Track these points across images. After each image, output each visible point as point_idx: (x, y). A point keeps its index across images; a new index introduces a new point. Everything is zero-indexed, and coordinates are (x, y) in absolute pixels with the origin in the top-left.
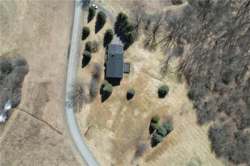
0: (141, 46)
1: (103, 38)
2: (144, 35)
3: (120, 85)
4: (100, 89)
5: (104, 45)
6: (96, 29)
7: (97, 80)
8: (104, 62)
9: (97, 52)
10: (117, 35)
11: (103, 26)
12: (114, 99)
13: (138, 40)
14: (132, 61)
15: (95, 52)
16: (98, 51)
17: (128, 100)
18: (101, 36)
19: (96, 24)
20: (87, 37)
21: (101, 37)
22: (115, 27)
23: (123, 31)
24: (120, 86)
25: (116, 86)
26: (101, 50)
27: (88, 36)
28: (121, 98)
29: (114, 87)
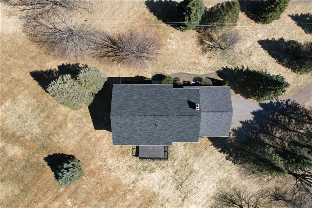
0: (224, 186)
1: (245, 68)
2: (256, 190)
3: (96, 129)
4: (78, 64)
5: (226, 70)
6: (273, 41)
7: (109, 52)
8: (169, 72)
9: (199, 49)
10: (259, 111)
11: (283, 65)
12: (45, 114)
13: (243, 176)
14: (175, 164)
15: (202, 42)
16: (205, 51)
17: (46, 159)
18: (252, 59)
19: (290, 41)
20: (248, 16)
21: (250, 59)
22: (282, 103)
23: (272, 128)
24: (91, 130)
25: (90, 117)
26: (207, 62)
27: (252, 19)
28: (51, 137)
29: (88, 110)
